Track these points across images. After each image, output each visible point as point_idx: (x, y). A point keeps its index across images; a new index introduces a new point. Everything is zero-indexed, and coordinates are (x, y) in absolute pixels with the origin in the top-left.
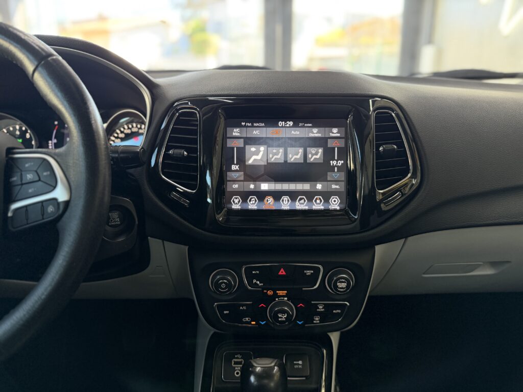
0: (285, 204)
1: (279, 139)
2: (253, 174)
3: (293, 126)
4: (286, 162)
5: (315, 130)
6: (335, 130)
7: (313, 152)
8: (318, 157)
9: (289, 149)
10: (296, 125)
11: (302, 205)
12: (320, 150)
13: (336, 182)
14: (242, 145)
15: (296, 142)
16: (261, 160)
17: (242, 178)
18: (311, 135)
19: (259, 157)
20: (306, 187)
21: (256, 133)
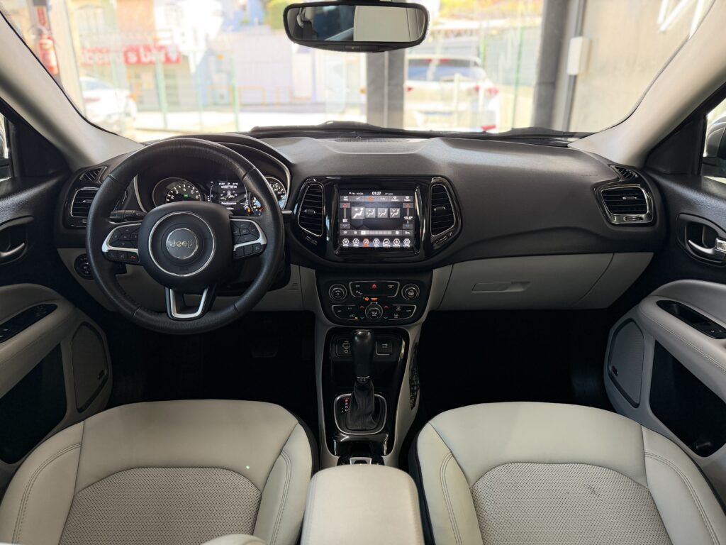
0: (376, 244)
1: (372, 203)
2: (356, 225)
3: (381, 195)
4: (377, 217)
5: (395, 197)
6: (407, 197)
7: (394, 211)
8: (397, 214)
9: (379, 209)
10: (383, 194)
11: (386, 244)
12: (398, 210)
13: (408, 230)
14: (349, 207)
15: (383, 204)
16: (361, 216)
17: (349, 227)
18: (392, 200)
19: (360, 214)
20: (389, 233)
21: (358, 199)
